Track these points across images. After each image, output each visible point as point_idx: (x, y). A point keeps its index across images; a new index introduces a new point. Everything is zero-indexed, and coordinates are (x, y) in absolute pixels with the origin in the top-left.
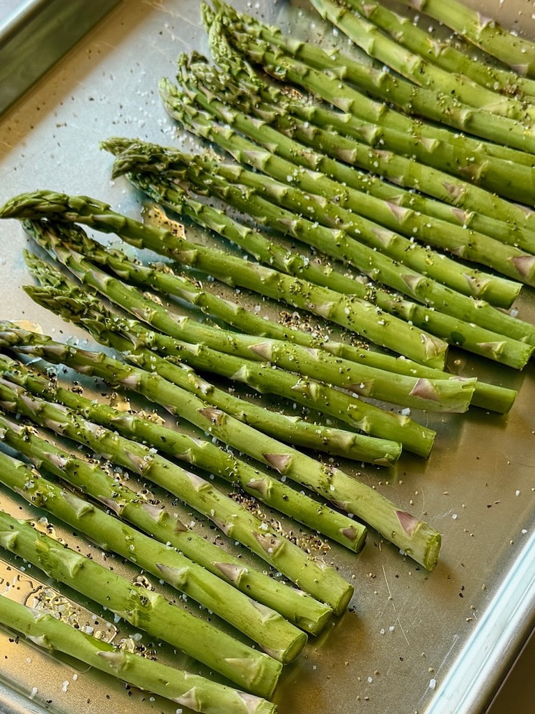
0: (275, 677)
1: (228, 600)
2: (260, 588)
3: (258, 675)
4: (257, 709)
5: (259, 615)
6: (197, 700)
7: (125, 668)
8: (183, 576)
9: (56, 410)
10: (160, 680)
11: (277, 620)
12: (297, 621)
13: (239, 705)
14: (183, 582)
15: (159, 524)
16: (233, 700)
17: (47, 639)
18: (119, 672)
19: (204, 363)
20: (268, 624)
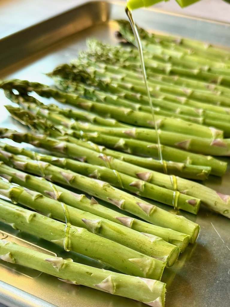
0: (163, 267)
1: (128, 233)
2: (145, 227)
3: (151, 267)
4: (154, 284)
5: (149, 239)
6: (112, 282)
7: (64, 266)
8: (99, 223)
9: (20, 158)
10: (87, 273)
11: (161, 240)
12: (171, 241)
13: (141, 283)
14: (99, 226)
15: (81, 201)
16: (137, 281)
17: (12, 255)
18: (60, 270)
19: (100, 140)
20: (155, 243)
